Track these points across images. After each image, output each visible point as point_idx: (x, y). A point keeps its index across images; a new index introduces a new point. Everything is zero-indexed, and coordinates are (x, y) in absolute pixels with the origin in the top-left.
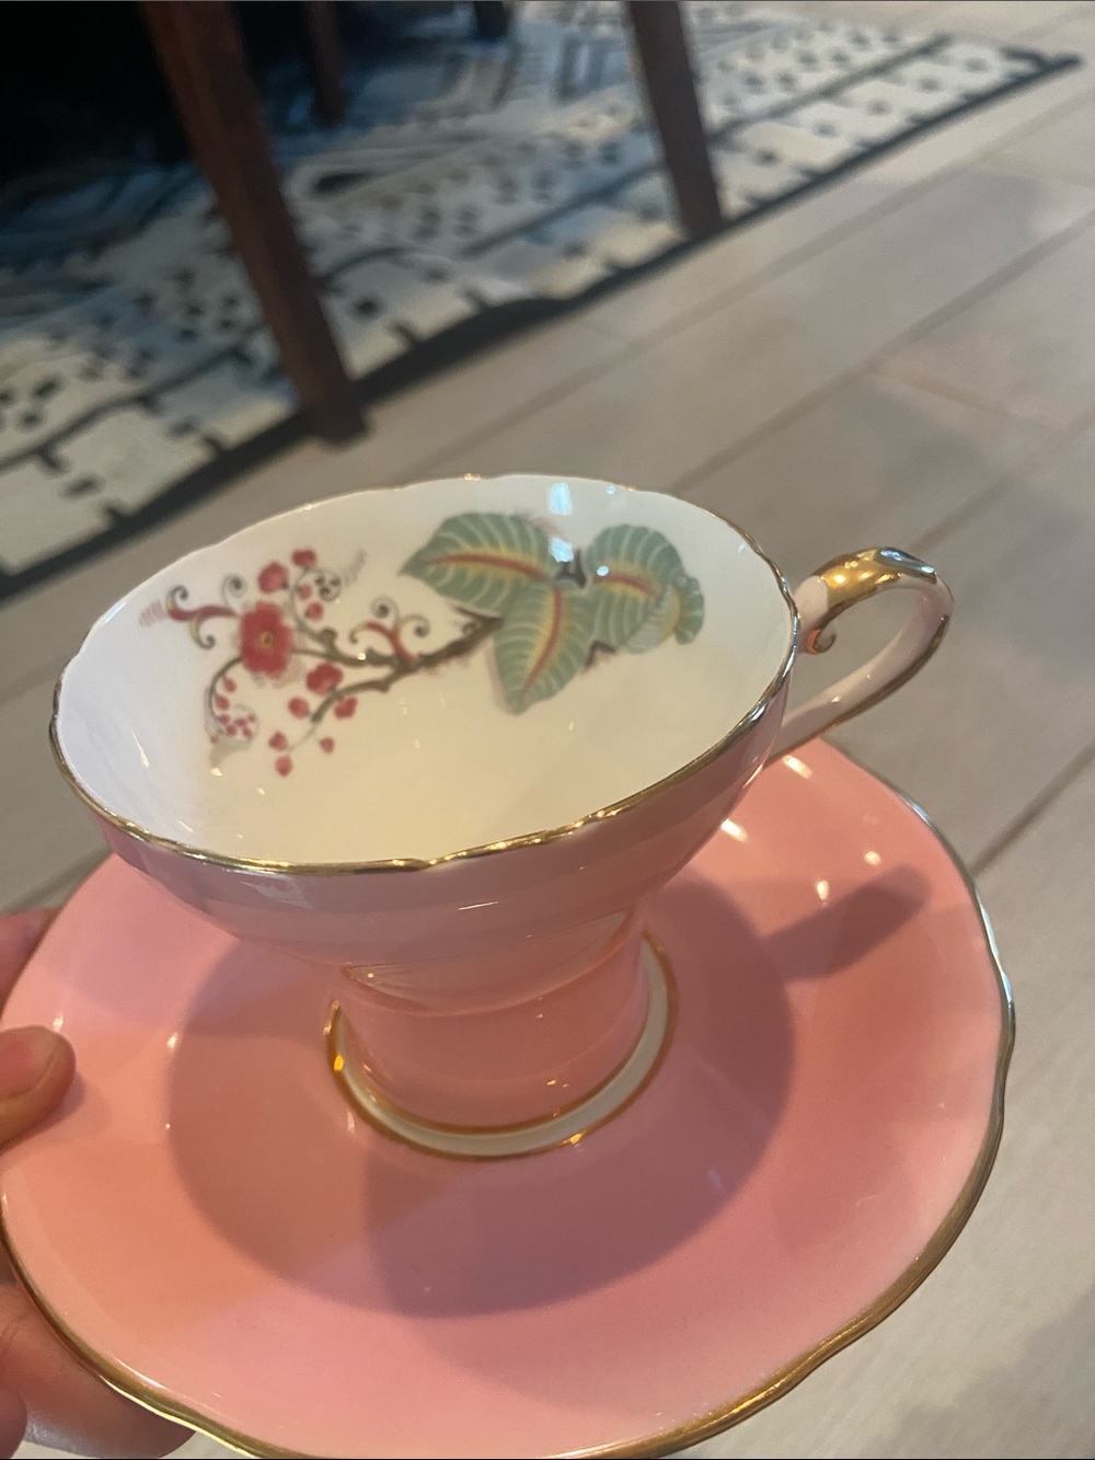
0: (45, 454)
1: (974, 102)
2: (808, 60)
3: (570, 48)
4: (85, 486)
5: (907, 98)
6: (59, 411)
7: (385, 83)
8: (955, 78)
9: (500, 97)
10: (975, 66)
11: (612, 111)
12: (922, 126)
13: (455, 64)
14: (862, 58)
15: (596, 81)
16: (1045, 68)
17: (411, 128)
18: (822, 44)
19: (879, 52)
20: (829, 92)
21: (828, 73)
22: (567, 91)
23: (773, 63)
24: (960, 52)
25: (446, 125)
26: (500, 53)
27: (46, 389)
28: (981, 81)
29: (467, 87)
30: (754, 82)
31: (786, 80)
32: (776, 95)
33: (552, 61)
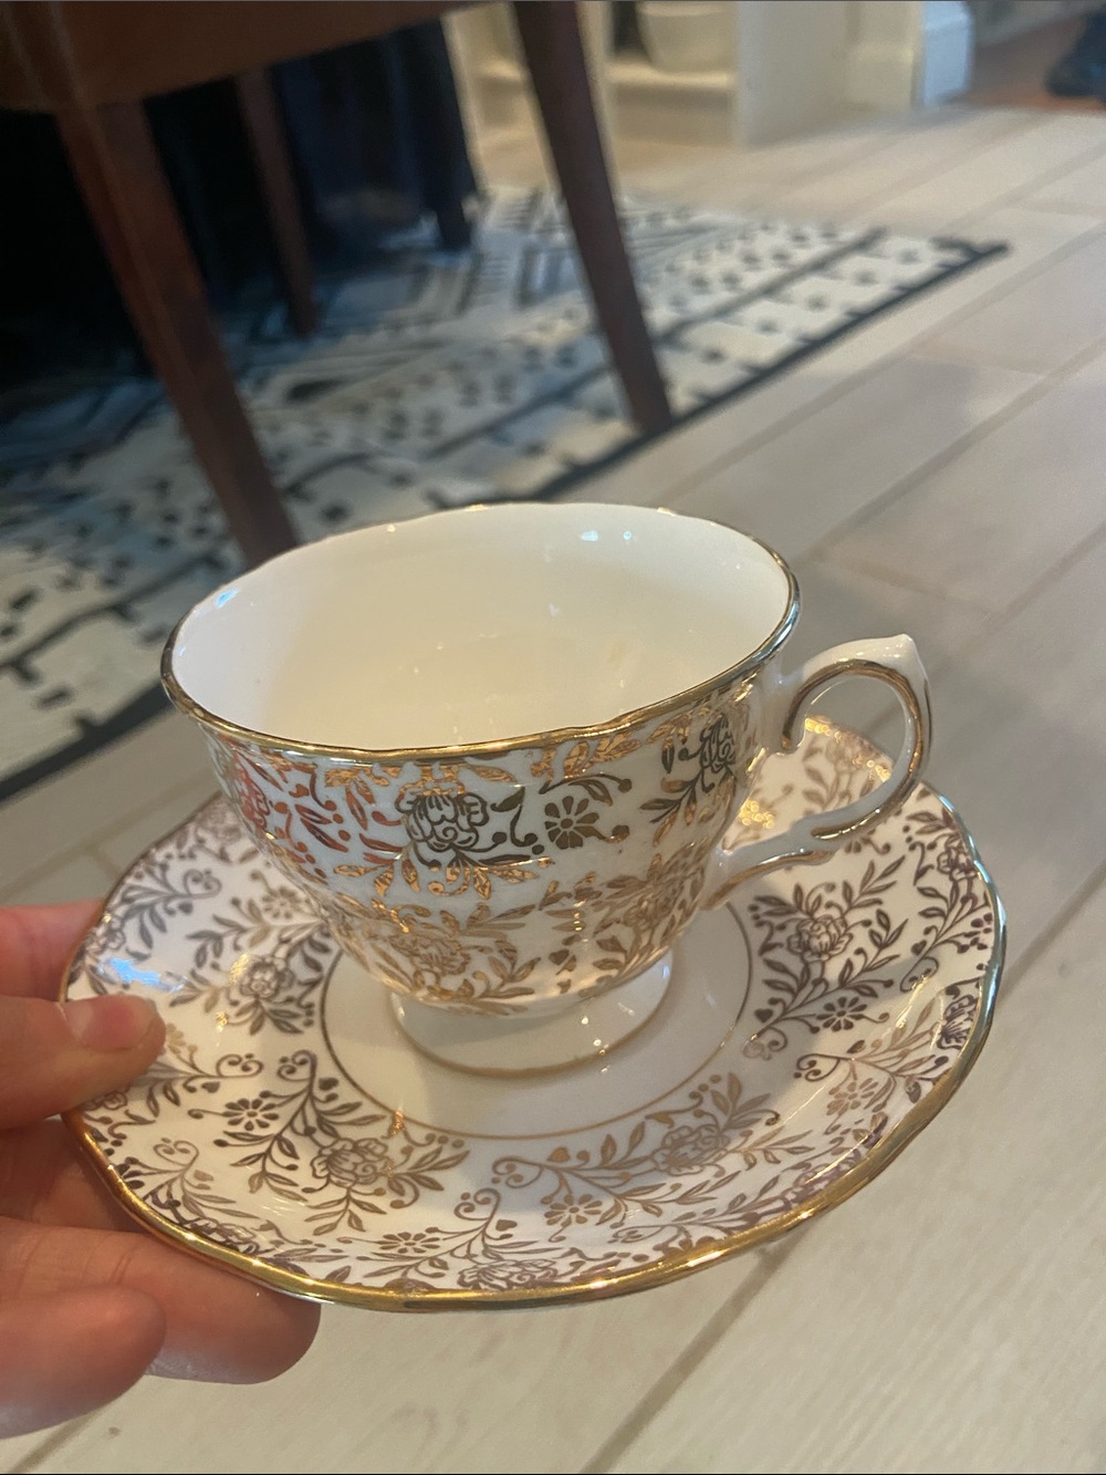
0: (20, 667)
1: (908, 293)
2: (751, 260)
3: (529, 255)
4: (60, 696)
5: (844, 292)
6: (34, 623)
7: (356, 293)
8: (889, 270)
9: (464, 305)
10: (909, 258)
11: (569, 315)
12: (859, 319)
13: (422, 273)
14: (802, 256)
15: (553, 286)
16: (976, 254)
17: (380, 337)
18: (764, 244)
19: (818, 248)
20: (770, 290)
21: (770, 271)
22: (526, 297)
23: (718, 265)
24: (895, 245)
25: (413, 333)
26: (464, 263)
27: (22, 602)
28: (914, 272)
29: (434, 295)
30: (700, 284)
31: (731, 280)
32: (722, 295)
33: (513, 268)
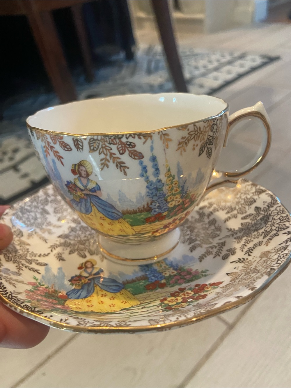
0: (15, 168)
1: (253, 69)
2: (210, 62)
3: (149, 62)
4: (25, 176)
5: (236, 69)
6: (19, 156)
7: (103, 72)
8: (248, 64)
9: (133, 73)
10: (253, 60)
11: (161, 77)
12: (240, 76)
13: (121, 67)
14: (224, 60)
15: (157, 69)
16: (270, 60)
17: (110, 83)
18: (214, 57)
19: (228, 58)
20: (216, 69)
21: (215, 64)
22: (149, 72)
23: (201, 63)
24: (249, 57)
25: (119, 82)
26: (132, 64)
27: (16, 151)
28: (255, 64)
29: (124, 72)
30: (197, 68)
31: (205, 67)
32: (202, 70)
33: (145, 66)
